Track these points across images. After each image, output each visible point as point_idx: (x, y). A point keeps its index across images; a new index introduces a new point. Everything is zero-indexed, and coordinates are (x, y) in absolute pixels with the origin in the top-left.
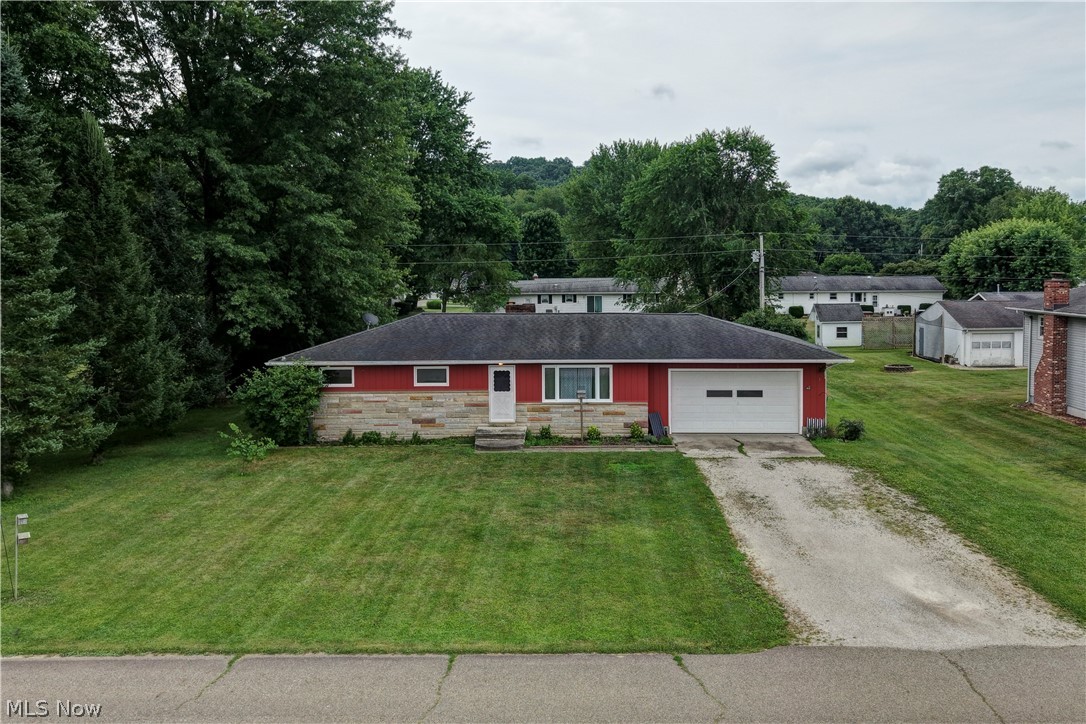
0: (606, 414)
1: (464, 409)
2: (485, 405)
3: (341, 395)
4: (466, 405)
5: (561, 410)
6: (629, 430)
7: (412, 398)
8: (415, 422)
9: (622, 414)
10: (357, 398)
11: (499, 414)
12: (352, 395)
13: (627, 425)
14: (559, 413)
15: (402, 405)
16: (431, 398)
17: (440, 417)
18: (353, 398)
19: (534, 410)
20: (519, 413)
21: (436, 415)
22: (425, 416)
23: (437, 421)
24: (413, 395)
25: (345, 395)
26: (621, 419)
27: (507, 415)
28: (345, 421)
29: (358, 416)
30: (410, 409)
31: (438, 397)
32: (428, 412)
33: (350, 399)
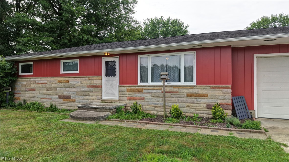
0: (190, 95)
1: (87, 89)
2: (100, 86)
3: (27, 79)
4: (88, 86)
5: (151, 91)
6: (211, 111)
7: (59, 82)
8: (60, 97)
9: (205, 96)
10: (34, 81)
11: (108, 93)
12: (32, 79)
13: (209, 107)
14: (150, 93)
15: (54, 85)
16: (68, 81)
17: (73, 94)
18: (32, 81)
19: (131, 91)
20: (121, 93)
21: (71, 93)
22: (65, 93)
23: (72, 97)
24: (60, 79)
25: (28, 79)
26: (204, 100)
27: (113, 94)
28: (28, 95)
29: (33, 92)
30: (58, 89)
31: (73, 81)
32: (67, 91)
33: (30, 81)
